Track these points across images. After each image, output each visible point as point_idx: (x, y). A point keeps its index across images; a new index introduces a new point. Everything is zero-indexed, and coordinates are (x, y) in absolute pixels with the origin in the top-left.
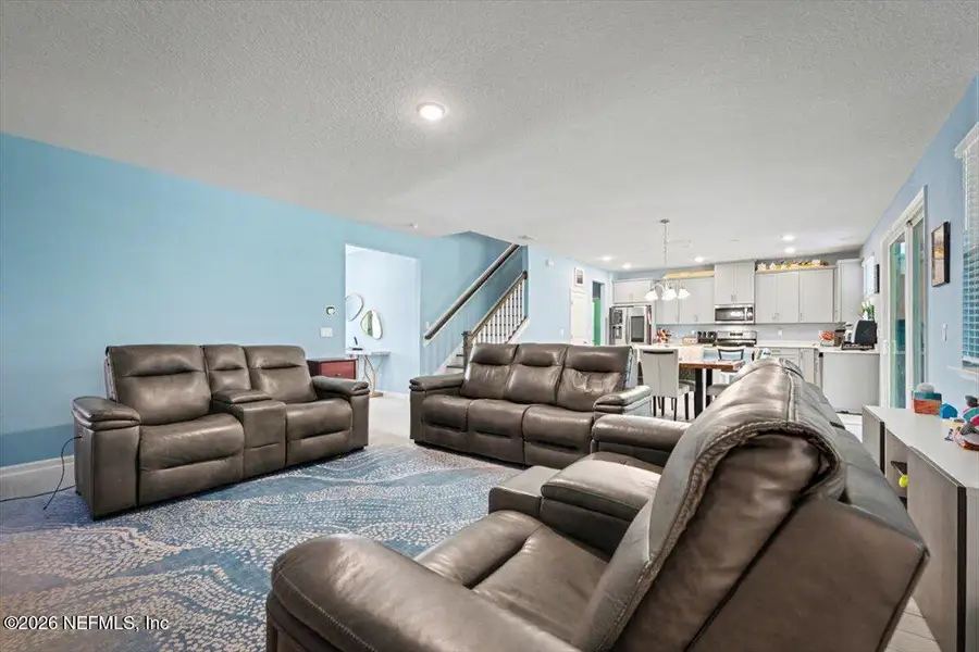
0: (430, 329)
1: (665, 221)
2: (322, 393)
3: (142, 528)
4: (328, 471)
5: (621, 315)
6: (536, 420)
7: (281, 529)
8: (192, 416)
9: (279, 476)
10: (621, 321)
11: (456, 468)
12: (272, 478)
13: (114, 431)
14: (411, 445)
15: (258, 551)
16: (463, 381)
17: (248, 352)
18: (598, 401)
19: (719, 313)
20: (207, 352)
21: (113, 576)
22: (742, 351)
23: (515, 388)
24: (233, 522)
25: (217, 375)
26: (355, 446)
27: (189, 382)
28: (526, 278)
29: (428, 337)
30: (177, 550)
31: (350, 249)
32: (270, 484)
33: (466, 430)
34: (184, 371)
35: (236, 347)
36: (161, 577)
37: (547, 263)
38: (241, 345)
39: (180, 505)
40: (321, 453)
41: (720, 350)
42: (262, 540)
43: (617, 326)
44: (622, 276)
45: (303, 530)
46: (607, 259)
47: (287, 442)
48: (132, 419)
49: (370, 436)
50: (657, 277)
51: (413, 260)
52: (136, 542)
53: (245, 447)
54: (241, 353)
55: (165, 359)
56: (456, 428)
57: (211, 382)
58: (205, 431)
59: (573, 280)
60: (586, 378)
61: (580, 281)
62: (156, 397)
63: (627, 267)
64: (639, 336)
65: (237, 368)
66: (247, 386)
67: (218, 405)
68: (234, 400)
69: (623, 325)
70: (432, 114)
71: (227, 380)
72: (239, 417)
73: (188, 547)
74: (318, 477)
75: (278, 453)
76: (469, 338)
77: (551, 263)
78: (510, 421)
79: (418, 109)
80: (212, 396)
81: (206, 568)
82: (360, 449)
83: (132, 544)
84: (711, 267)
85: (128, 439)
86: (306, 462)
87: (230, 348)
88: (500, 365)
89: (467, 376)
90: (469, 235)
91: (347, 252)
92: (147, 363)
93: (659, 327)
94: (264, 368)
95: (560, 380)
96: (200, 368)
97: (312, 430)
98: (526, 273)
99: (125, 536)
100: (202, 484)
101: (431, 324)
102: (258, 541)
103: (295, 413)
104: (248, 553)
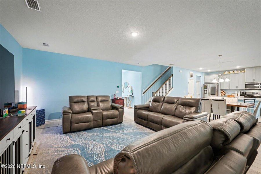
0: (144, 91)
1: (220, 56)
2: (113, 108)
3: (70, 137)
4: (112, 128)
5: (207, 86)
6: (166, 120)
7: (96, 142)
8: (83, 112)
9: (101, 128)
10: (207, 88)
11: (144, 131)
12: (99, 128)
13: (67, 115)
14: (134, 123)
15: (89, 147)
16: (149, 106)
17: (97, 97)
18: (185, 117)
19: (247, 86)
20: (88, 97)
21: (61, 147)
22: (255, 100)
23: (163, 110)
24: (87, 138)
25: (90, 103)
26: (119, 122)
27: (84, 104)
28: (172, 76)
29: (144, 93)
30: (74, 143)
31: (123, 71)
32: (98, 130)
33: (147, 121)
34: (83, 102)
35: (94, 96)
36: (68, 150)
37: (180, 71)
38: (95, 95)
39: (79, 132)
40: (111, 123)
41: (244, 99)
42: (91, 144)
43: (205, 90)
44: (207, 74)
45: (100, 143)
46: (201, 69)
47: (103, 120)
48: (70, 112)
49: (124, 119)
50: (221, 73)
51: (140, 73)
52: (68, 140)
53: (93, 120)
54: (95, 97)
55: (79, 99)
56: (145, 120)
57: (88, 104)
58: (85, 116)
59: (189, 76)
60: (184, 108)
61: (192, 76)
62: (77, 107)
63: (209, 71)
64: (214, 93)
65: (94, 101)
66: (96, 105)
67: (89, 110)
68: (92, 109)
69: (208, 90)
70: (135, 34)
71: (92, 104)
72: (92, 113)
73: (76, 143)
74: (109, 129)
75: (101, 122)
76: (154, 94)
77: (181, 71)
78: (159, 120)
79: (131, 34)
80: (89, 107)
81: (77, 149)
82: (121, 123)
83: (67, 140)
84: (244, 69)
85: (69, 117)
86: (107, 125)
87: (93, 96)
88: (159, 102)
89: (150, 105)
90: (154, 65)
91: (122, 72)
92: (76, 100)
93: (221, 90)
94: (100, 101)
95: (176, 108)
96: (86, 101)
97: (109, 117)
98: (172, 75)
99: (67, 138)
100: (84, 128)
101: (145, 90)
102: (90, 144)
103: (105, 113)
104: (87, 147)
